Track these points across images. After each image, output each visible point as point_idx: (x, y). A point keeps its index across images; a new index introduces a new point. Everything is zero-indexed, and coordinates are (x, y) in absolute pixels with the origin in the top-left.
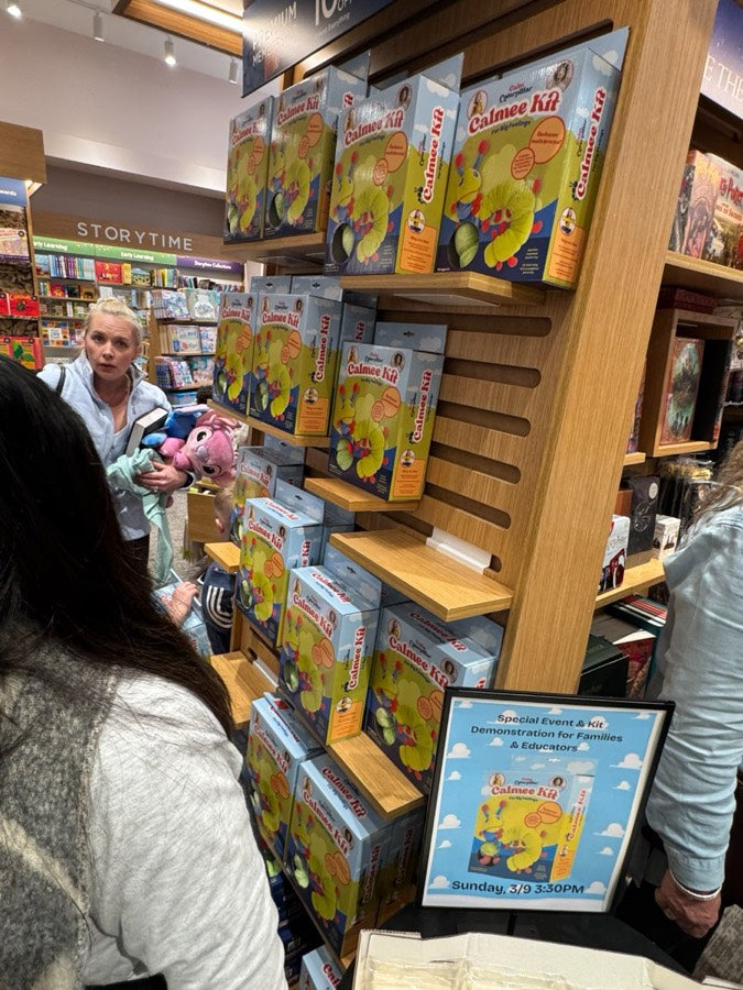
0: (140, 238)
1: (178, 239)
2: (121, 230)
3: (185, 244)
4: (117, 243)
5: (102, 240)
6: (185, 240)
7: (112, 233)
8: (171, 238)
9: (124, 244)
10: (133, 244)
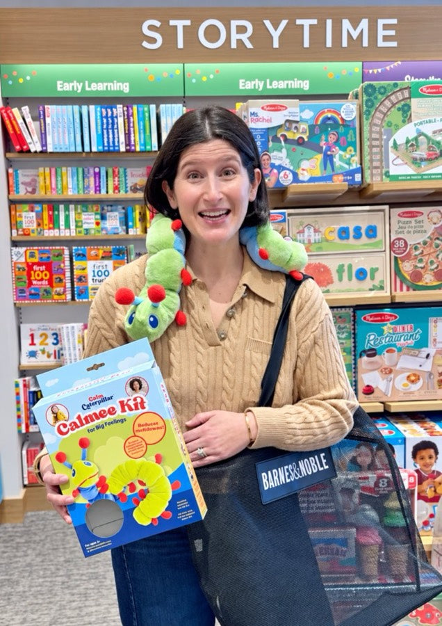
0: (276, 34)
1: (364, 24)
2: (234, 24)
3: (381, 33)
4: (226, 54)
5: (194, 52)
6: (381, 22)
7: (212, 33)
8: (346, 24)
9: (241, 54)
10: (261, 50)
